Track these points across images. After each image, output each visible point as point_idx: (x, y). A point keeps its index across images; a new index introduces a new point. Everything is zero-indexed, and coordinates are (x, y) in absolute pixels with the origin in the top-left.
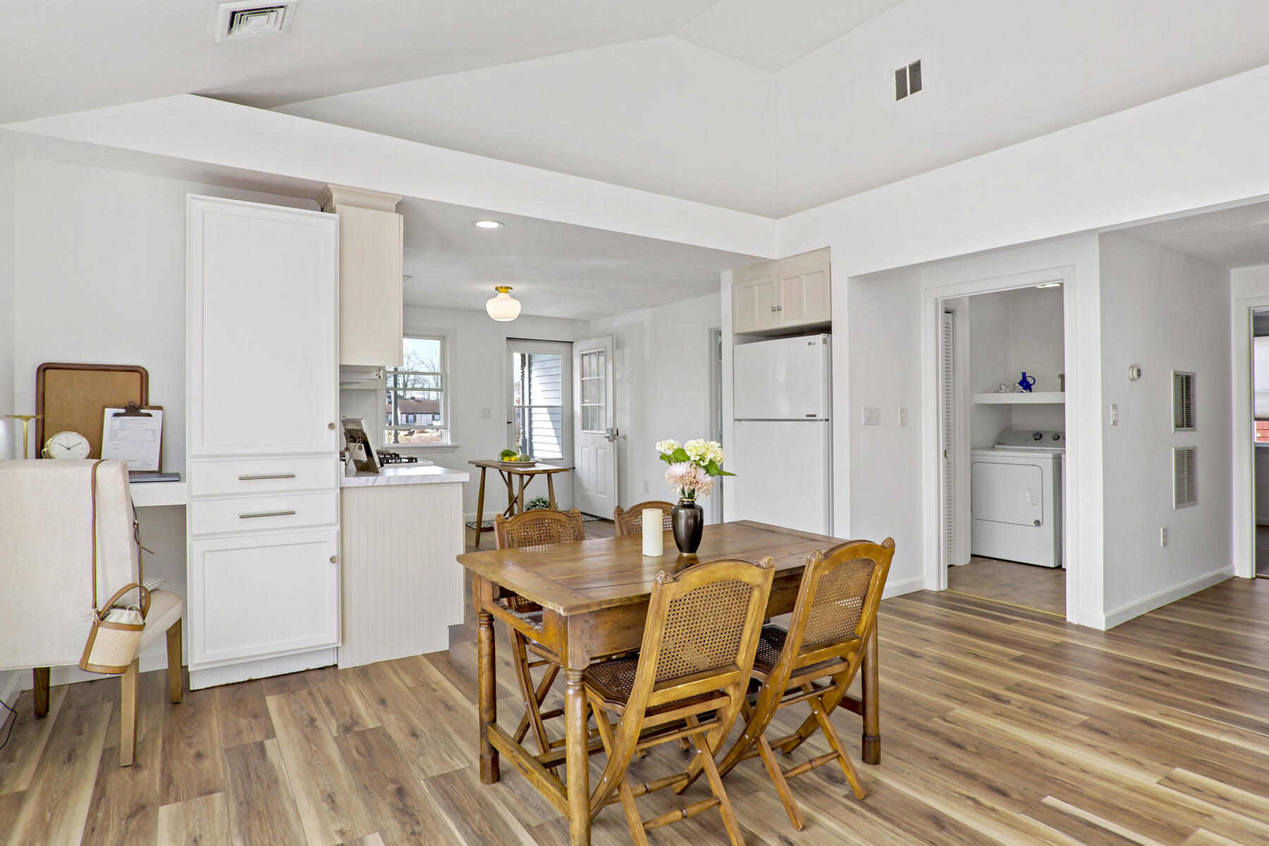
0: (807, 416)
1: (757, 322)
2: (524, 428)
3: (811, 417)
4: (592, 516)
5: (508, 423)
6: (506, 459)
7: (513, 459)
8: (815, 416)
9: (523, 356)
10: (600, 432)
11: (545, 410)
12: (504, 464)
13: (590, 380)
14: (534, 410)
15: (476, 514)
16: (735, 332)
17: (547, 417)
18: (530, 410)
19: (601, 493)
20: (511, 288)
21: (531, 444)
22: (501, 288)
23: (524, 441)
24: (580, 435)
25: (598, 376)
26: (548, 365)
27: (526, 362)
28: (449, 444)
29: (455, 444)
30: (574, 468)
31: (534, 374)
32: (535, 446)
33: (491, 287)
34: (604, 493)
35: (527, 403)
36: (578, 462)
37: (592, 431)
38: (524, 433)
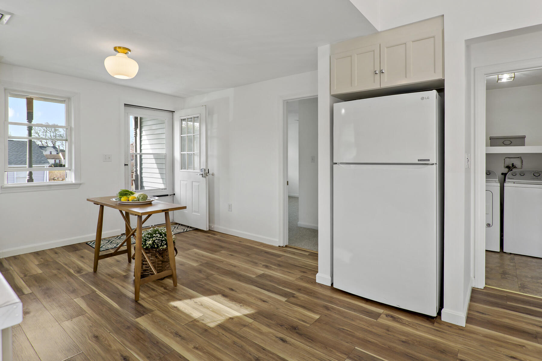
0: (419, 160)
1: (356, 85)
2: (136, 168)
3: (424, 162)
4: (188, 227)
5: (125, 165)
6: (124, 199)
7: (131, 198)
8: (429, 160)
9: (136, 119)
10: (194, 171)
11: (152, 156)
12: (122, 205)
13: (187, 136)
14: (143, 157)
15: (95, 234)
16: (332, 94)
17: (154, 161)
18: (141, 156)
19: (195, 212)
20: (130, 51)
21: (141, 178)
22: (120, 47)
23: (137, 176)
24: (179, 173)
25: (194, 133)
26: (154, 127)
27: (139, 123)
28: (74, 182)
29: (78, 182)
30: (174, 194)
31: (144, 133)
32: (144, 179)
33: (109, 46)
34: (198, 212)
35: (138, 151)
36: (177, 191)
37: (188, 171)
38: (136, 171)
